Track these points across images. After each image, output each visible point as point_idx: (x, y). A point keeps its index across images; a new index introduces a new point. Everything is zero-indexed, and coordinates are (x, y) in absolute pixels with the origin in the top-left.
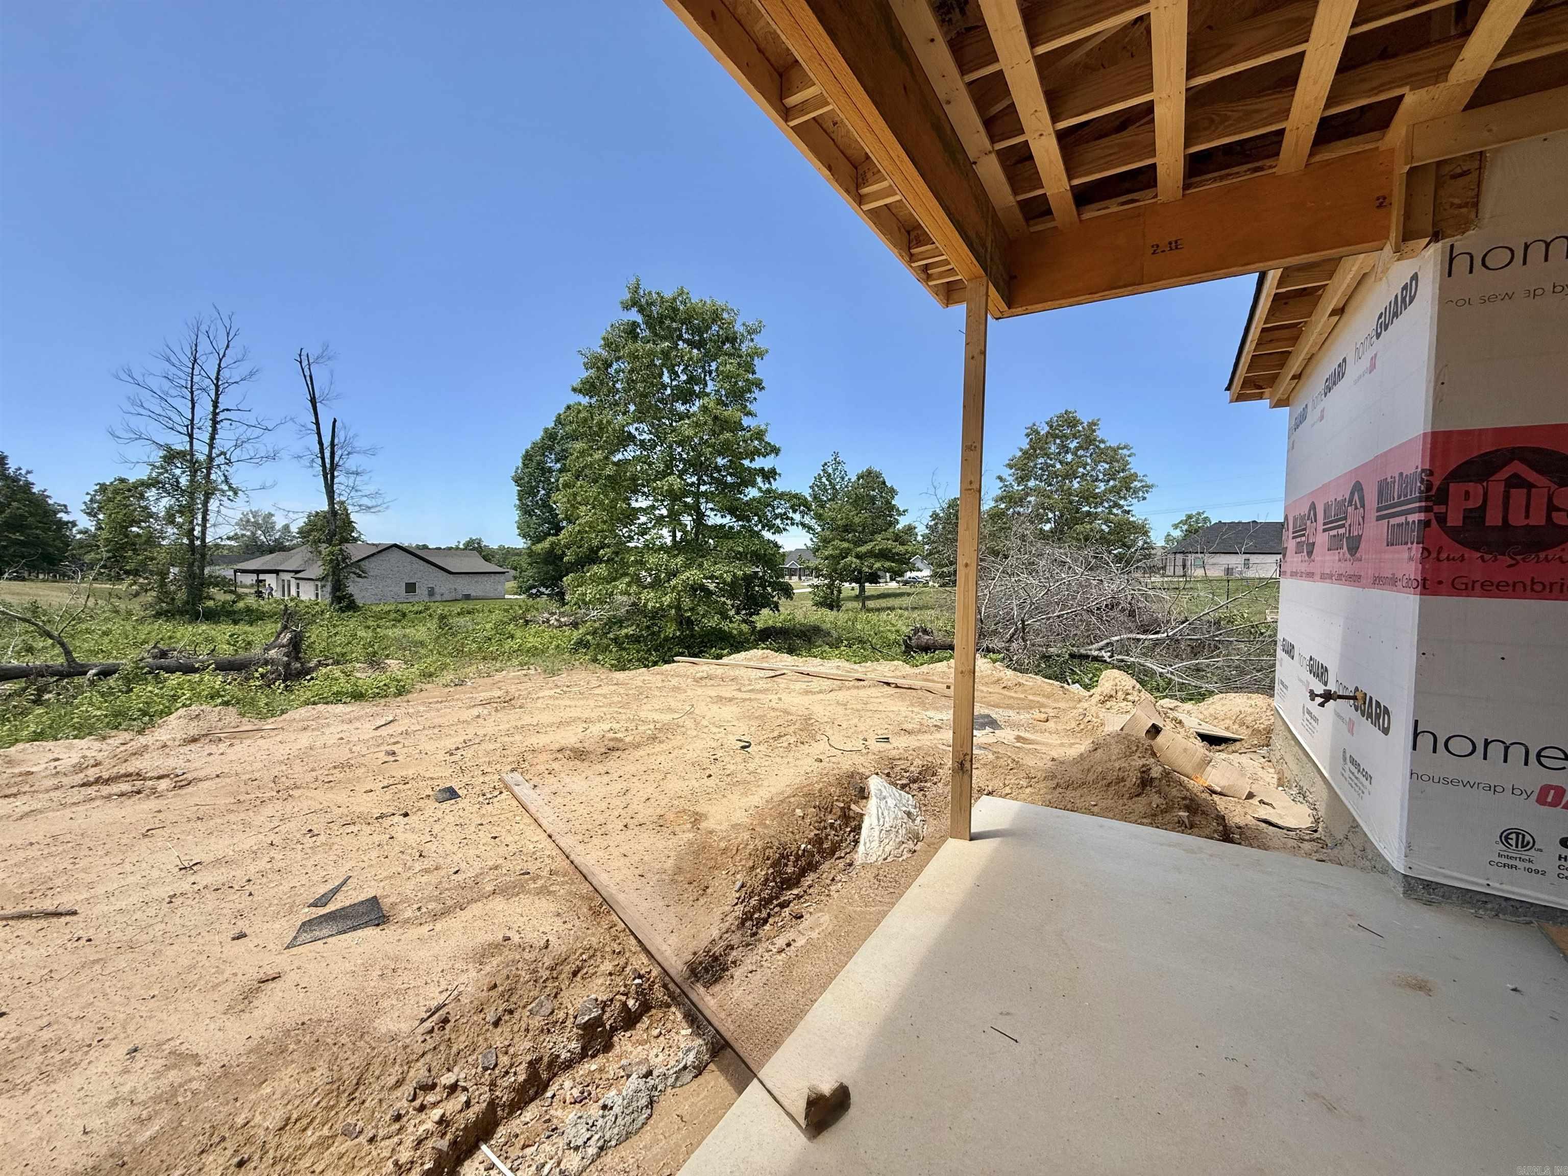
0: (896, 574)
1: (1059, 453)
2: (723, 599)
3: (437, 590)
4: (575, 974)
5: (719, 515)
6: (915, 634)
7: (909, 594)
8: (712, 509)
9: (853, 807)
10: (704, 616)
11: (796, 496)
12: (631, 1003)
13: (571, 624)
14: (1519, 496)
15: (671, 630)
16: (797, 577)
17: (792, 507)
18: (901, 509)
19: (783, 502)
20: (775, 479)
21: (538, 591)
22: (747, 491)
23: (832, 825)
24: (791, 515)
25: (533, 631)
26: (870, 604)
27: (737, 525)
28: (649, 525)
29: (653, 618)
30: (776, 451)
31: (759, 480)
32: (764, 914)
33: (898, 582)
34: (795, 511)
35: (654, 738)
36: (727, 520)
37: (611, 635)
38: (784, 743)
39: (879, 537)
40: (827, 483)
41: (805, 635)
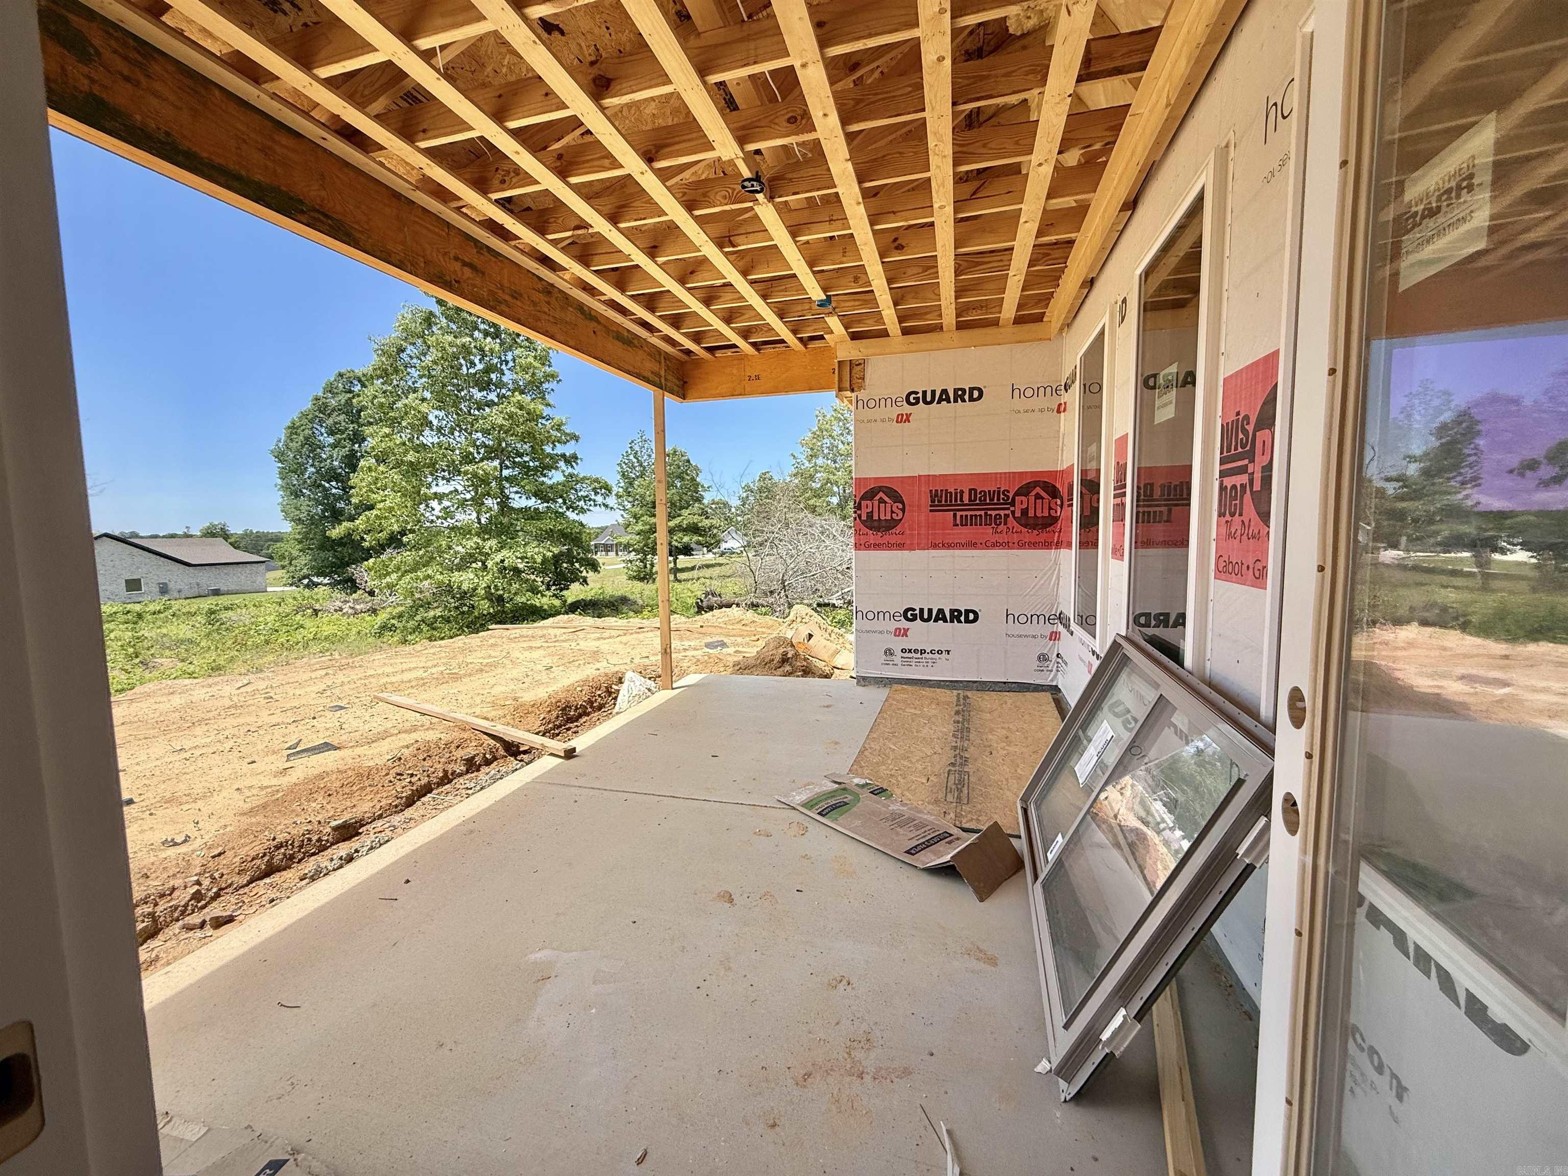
0: (709, 547)
1: (842, 434)
2: (533, 577)
3: (171, 585)
4: (458, 747)
5: (524, 497)
6: (706, 597)
7: (720, 565)
8: (517, 492)
9: (614, 686)
10: (515, 594)
11: (597, 480)
12: (487, 756)
13: (369, 610)
14: (882, 505)
15: (485, 606)
16: (614, 553)
17: (594, 490)
18: (706, 486)
19: (585, 486)
20: (577, 464)
21: (311, 580)
22: (550, 474)
23: (599, 695)
24: (593, 497)
25: (325, 620)
26: (680, 576)
27: (542, 507)
28: (452, 509)
29: (462, 598)
30: (576, 438)
31: (562, 464)
32: (557, 731)
33: (715, 554)
34: (596, 493)
35: (482, 670)
36: (532, 502)
37: (418, 618)
38: (577, 663)
39: (685, 512)
40: (635, 460)
41: (614, 605)
